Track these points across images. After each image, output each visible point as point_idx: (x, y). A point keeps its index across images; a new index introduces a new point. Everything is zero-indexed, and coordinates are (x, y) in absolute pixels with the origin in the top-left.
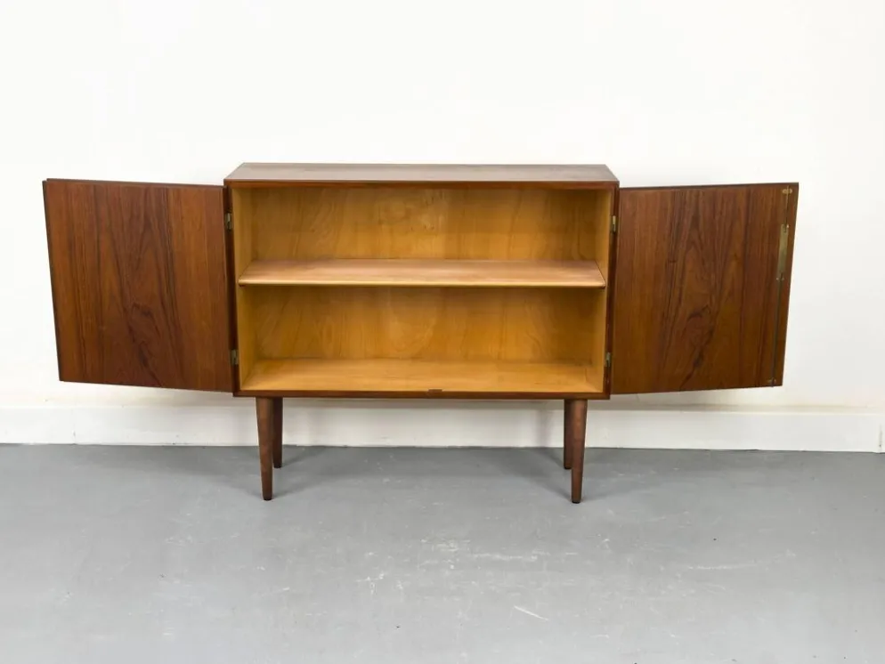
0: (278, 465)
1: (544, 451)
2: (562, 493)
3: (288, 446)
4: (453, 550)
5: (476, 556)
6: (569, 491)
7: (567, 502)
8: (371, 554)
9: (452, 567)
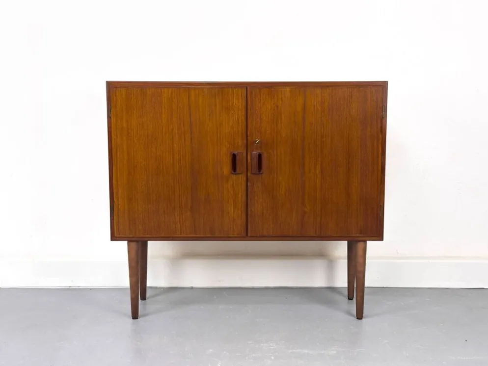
0: (144, 298)
1: (333, 289)
2: (349, 313)
3: (151, 288)
4: (272, 348)
5: (290, 351)
6: (354, 312)
7: (354, 319)
8: (211, 350)
9: (273, 358)
